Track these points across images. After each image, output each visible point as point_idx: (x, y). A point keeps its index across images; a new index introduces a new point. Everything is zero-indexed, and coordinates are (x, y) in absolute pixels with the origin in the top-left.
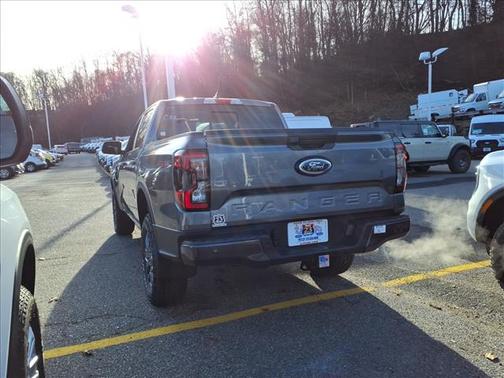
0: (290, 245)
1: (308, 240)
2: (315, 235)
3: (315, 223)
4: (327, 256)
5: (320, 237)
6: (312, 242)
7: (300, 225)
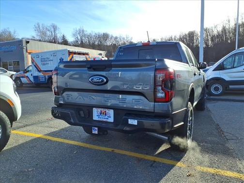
0: (94, 119)
1: (103, 118)
2: (106, 117)
3: (107, 111)
4: (97, 128)
5: (109, 118)
6: (104, 120)
7: (99, 110)
